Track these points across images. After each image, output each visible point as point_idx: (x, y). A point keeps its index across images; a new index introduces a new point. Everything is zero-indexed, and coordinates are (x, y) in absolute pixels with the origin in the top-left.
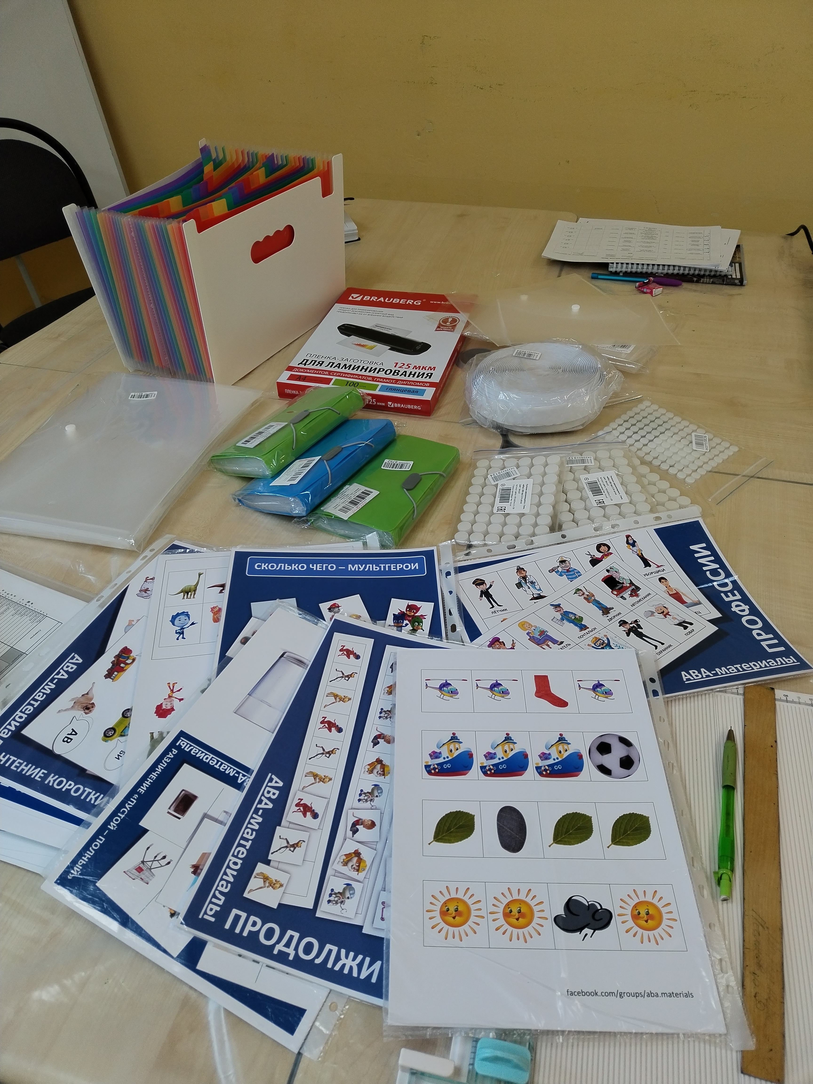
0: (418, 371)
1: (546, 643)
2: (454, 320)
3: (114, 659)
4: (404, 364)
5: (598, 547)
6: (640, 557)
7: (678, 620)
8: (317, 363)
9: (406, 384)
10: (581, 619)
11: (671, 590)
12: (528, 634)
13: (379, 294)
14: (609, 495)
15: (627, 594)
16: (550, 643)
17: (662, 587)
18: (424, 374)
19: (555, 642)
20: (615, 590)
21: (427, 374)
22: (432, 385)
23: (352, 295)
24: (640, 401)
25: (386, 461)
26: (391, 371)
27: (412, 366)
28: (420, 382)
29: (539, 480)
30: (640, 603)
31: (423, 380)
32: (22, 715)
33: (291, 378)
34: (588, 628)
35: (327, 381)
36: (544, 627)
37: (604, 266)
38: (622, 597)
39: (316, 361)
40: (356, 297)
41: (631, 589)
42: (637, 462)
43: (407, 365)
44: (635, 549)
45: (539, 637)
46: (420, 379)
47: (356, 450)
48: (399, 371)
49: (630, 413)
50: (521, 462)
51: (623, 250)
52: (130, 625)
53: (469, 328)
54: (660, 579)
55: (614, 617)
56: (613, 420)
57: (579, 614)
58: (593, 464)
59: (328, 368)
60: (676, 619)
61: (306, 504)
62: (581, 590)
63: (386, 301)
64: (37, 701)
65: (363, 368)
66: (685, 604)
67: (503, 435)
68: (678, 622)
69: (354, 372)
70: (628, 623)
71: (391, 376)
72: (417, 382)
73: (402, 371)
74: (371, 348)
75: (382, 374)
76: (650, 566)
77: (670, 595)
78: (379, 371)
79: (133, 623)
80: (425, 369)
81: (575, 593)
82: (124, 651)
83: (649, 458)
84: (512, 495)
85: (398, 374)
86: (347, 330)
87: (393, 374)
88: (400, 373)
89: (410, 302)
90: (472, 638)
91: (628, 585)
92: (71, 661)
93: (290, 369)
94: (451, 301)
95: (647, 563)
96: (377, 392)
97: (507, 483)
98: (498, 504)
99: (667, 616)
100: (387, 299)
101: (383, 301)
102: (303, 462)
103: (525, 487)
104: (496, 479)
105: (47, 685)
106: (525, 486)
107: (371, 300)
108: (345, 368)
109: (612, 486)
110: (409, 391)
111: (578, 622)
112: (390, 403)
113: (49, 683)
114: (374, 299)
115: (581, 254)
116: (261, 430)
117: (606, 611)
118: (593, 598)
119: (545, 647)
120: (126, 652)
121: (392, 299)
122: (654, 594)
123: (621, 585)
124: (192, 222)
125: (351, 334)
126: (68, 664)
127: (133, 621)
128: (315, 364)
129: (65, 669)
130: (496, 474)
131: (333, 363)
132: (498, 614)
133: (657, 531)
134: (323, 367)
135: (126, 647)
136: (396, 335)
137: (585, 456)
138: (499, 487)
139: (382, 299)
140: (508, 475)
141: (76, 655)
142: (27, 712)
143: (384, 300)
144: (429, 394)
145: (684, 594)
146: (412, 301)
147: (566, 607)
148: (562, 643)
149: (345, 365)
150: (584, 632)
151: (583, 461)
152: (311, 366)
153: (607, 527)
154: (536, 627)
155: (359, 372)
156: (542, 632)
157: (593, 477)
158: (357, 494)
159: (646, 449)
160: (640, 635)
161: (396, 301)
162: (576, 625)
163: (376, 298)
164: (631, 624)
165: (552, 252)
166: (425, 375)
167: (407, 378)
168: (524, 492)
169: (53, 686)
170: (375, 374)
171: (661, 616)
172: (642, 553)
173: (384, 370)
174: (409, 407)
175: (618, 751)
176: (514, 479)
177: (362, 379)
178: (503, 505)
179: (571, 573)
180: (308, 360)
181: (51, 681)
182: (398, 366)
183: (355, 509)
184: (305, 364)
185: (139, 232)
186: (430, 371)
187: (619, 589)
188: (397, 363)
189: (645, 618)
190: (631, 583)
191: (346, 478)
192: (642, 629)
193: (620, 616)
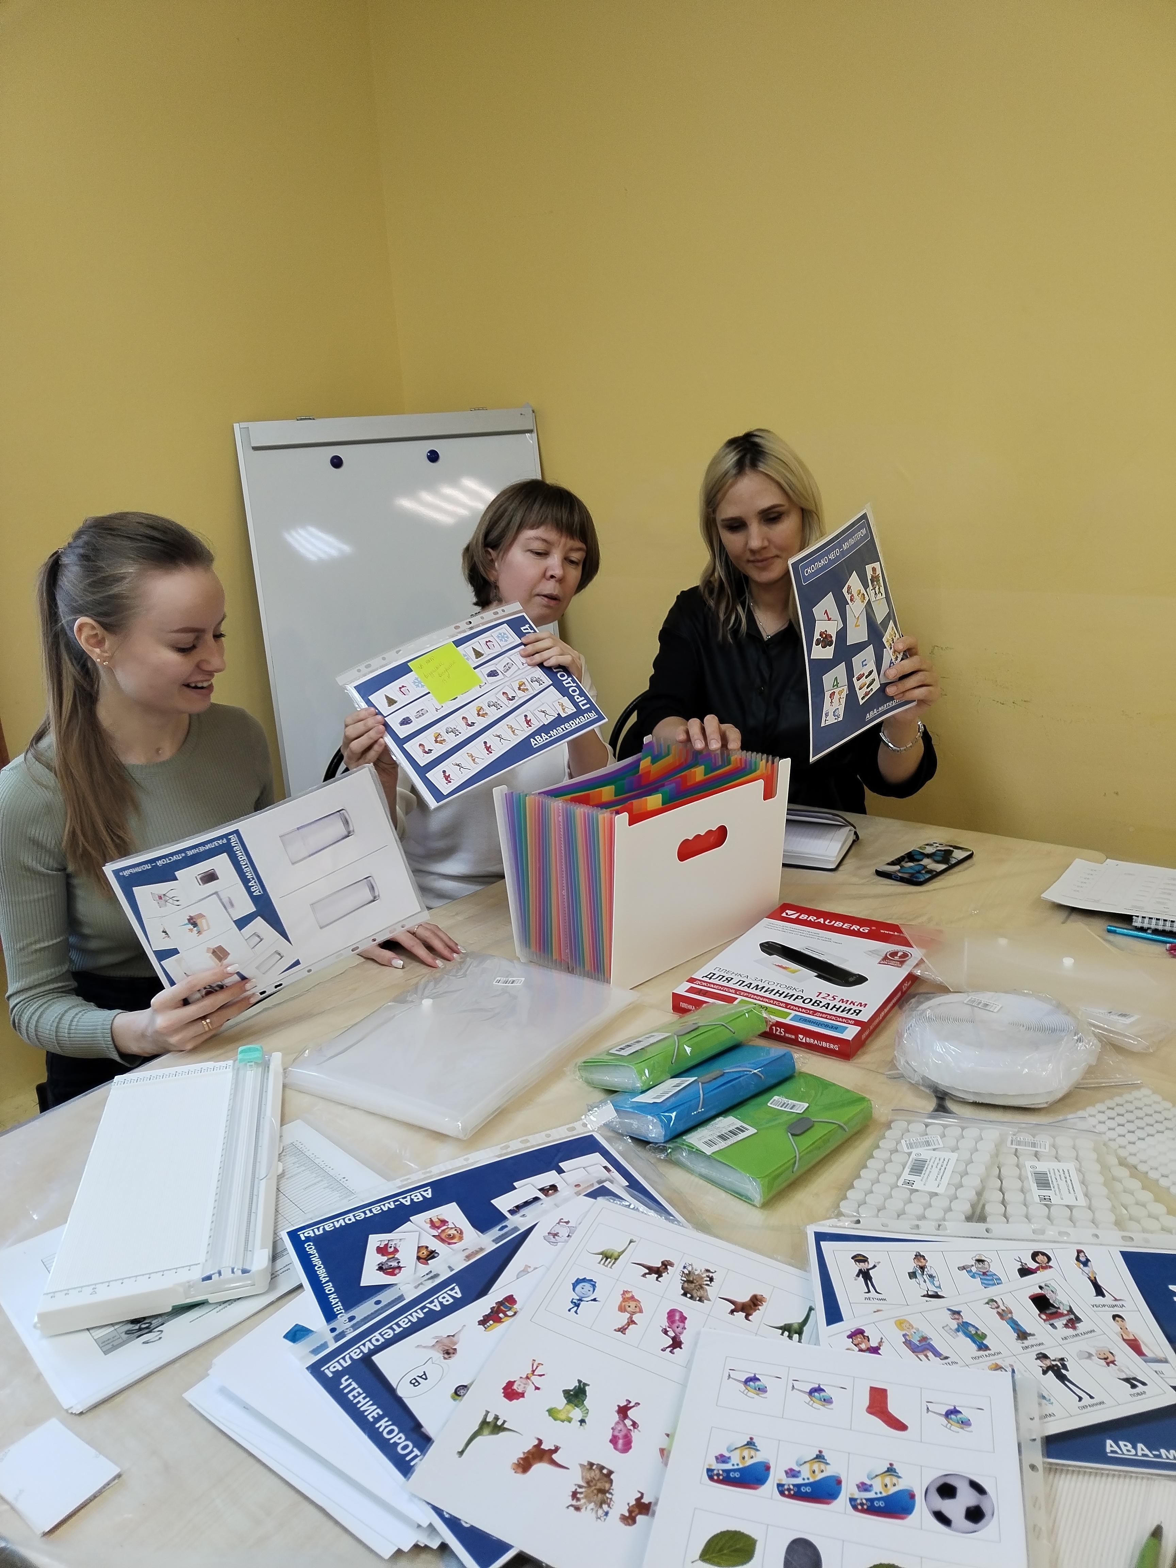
0: (844, 1005)
1: (925, 1353)
2: (905, 955)
3: (495, 1305)
4: (829, 995)
5: (1034, 1255)
6: (1091, 1281)
7: (1126, 1374)
8: (724, 979)
9: (826, 1018)
10: (984, 1336)
11: (1128, 1334)
12: (904, 1335)
13: (819, 914)
14: (1060, 1191)
15: (1060, 1323)
16: (930, 1354)
17: (1115, 1326)
18: (850, 1009)
19: (937, 1354)
20: (1045, 1314)
21: (855, 1011)
22: (857, 1023)
23: (787, 911)
24: (1137, 1087)
25: (776, 1098)
26: (811, 1000)
27: (838, 999)
28: (843, 1018)
29: (967, 1155)
30: (1076, 1339)
31: (849, 1016)
32: (379, 1337)
33: (691, 990)
34: (990, 1350)
35: (731, 1000)
36: (928, 1332)
37: (1127, 919)
38: (1052, 1325)
39: (723, 977)
40: (792, 914)
41: (1067, 1318)
42: (1113, 1161)
43: (833, 997)
44: (1086, 1269)
45: (918, 1343)
46: (844, 1015)
47: (740, 1077)
48: (821, 1002)
49: (1118, 1100)
50: (948, 1131)
51: (1158, 902)
52: (525, 1271)
53: (923, 966)
54: (1114, 1317)
55: (1032, 1346)
56: (1093, 1104)
57: (983, 1329)
58: (1047, 1150)
59: (737, 987)
60: (1123, 1371)
61: (666, 1126)
62: (996, 1302)
63: (826, 923)
64: (399, 1326)
65: (778, 992)
66: (1143, 1357)
67: (937, 1097)
68: (1125, 1377)
69: (767, 995)
70: (1050, 1358)
71: (809, 1006)
72: (840, 1017)
73: (824, 1002)
74: (794, 972)
75: (799, 1002)
76: (1103, 1296)
77: (1124, 1340)
78: (797, 998)
79: (529, 1270)
80: (854, 1004)
81: (987, 1303)
82: (508, 1299)
83: (1132, 1160)
84: (927, 1168)
85: (818, 1005)
86: (769, 948)
87: (813, 1005)
88: (821, 1005)
89: (855, 928)
90: (830, 1322)
91: (1066, 1312)
92: (449, 1292)
93: (692, 980)
94: (906, 933)
95: (1099, 1291)
96: (787, 1021)
97: (924, 1153)
98: (906, 1175)
99: (1111, 1365)
100: (828, 921)
101: (822, 922)
102: (677, 1080)
103: (945, 1163)
104: (910, 1146)
105: (416, 1311)
106: (946, 1160)
107: (808, 919)
108: (756, 989)
109: (1066, 1181)
110: (827, 1026)
111: (979, 1340)
112: (801, 1036)
113: (419, 1311)
114: (812, 918)
115: (1098, 901)
116: (640, 1039)
117: (1023, 1335)
118: (1010, 1315)
119: (922, 1356)
120: (510, 1300)
121: (834, 922)
122: (1098, 1331)
123: (1054, 1310)
124: (625, 815)
125: (773, 953)
126: (445, 1295)
127: (530, 1267)
128: (723, 980)
129: (440, 1299)
130: (913, 1140)
131: (744, 982)
132: (872, 1301)
133: (1124, 1254)
134: (730, 985)
135: (512, 1296)
136: (829, 961)
137: (1037, 1139)
138: (913, 1156)
139: (822, 920)
140: (928, 1143)
141: (457, 1288)
142: (385, 1336)
143: (824, 921)
144: (850, 1033)
145: (1146, 1345)
146: (858, 927)
147: (967, 1317)
148: (946, 1358)
149: (758, 986)
150: (982, 1353)
151: (1034, 1145)
152: (716, 982)
153: (1051, 1233)
154: (918, 1330)
155: (771, 996)
156: (924, 1339)
157: (1042, 1166)
158: (730, 1129)
159: (1132, 1149)
160: (1062, 1378)
161: (838, 924)
162: (974, 1342)
163: (815, 918)
164: (1054, 1360)
165: (1059, 893)
166: (852, 1011)
167: (828, 1011)
168: (943, 1168)
169: (422, 1315)
170: (791, 1001)
171: (1103, 1362)
172: (1095, 1278)
173: (802, 997)
174: (824, 1044)
175: (966, 1498)
176: (934, 1150)
177: (773, 1004)
178: (912, 1178)
179: (988, 1278)
180: (714, 974)
181: (422, 1309)
182: (821, 996)
183: (723, 1145)
184: (710, 978)
185: (569, 820)
186: (859, 1008)
187: (1052, 1314)
188: (820, 993)
189: (1077, 1359)
190: (1071, 1311)
191: (722, 1108)
192: (1067, 1370)
193: (1041, 1347)
